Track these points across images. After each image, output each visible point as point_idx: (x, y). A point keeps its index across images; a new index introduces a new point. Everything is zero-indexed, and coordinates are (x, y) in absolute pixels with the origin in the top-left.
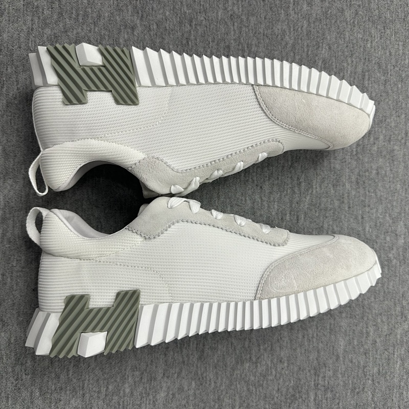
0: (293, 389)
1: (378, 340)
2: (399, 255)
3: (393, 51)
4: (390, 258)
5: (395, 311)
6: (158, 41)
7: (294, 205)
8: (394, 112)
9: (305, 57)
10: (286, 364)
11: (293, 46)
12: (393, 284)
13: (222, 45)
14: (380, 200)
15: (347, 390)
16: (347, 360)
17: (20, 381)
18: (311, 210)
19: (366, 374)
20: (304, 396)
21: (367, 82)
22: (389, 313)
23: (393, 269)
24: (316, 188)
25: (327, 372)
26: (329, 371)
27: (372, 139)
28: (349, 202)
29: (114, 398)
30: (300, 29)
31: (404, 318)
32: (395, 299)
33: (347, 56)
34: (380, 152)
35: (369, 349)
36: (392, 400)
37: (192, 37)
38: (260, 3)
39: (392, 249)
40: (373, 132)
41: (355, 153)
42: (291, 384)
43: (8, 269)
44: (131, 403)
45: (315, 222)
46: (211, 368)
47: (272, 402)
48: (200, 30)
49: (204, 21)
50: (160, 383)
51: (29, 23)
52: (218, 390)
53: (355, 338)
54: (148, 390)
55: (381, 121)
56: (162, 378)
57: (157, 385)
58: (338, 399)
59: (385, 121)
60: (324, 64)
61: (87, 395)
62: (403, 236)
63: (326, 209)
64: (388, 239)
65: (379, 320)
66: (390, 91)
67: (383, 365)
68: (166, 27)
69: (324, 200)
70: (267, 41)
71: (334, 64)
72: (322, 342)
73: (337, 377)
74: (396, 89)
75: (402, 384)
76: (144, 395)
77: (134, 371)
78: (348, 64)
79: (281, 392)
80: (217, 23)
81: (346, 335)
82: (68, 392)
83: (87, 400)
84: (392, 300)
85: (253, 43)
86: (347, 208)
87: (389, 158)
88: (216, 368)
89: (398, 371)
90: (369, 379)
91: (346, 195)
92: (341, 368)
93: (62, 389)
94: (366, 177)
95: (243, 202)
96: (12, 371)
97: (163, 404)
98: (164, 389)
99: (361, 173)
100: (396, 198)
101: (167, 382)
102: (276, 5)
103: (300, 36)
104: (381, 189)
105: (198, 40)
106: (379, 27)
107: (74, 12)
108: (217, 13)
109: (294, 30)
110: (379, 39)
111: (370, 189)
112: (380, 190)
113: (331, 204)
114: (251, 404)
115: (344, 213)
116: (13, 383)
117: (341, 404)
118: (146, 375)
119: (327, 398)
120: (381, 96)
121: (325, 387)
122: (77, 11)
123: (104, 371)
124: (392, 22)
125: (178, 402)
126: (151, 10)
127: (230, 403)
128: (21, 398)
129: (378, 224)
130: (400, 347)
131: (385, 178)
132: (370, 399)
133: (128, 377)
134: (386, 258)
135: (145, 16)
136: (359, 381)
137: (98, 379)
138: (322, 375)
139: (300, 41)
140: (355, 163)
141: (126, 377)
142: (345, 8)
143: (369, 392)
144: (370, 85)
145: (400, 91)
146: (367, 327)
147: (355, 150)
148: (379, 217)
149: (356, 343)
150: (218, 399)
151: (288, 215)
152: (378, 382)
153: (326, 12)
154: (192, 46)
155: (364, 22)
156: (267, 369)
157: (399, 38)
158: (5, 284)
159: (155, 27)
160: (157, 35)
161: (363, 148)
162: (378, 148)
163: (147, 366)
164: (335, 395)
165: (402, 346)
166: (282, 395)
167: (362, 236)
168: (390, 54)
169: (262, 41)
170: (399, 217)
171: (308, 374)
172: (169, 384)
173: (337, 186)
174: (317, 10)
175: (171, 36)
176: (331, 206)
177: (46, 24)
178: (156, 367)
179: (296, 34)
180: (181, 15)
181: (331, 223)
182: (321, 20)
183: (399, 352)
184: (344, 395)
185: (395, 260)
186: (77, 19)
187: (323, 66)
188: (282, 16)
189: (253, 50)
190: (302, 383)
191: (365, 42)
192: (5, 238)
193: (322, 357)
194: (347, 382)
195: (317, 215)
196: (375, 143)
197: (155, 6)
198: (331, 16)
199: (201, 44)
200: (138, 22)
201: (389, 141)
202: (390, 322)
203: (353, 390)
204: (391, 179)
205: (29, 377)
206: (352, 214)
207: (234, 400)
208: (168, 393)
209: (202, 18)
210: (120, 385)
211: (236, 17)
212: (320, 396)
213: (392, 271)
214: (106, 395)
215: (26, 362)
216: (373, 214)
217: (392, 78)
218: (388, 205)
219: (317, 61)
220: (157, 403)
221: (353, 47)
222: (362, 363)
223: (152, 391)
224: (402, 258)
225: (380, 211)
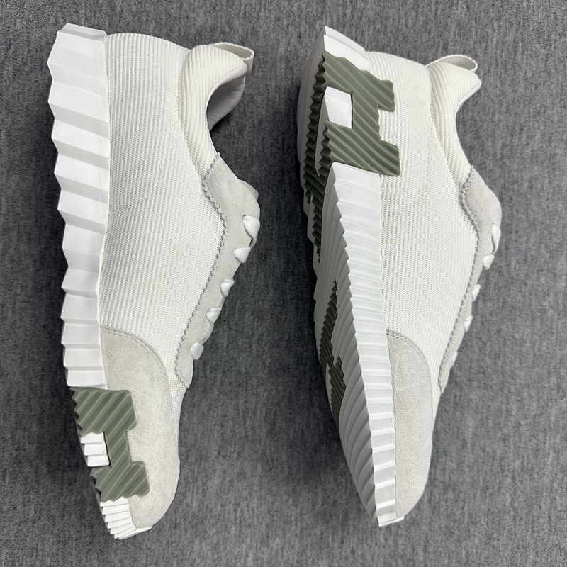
1: (523, 423)
2: (558, 304)
4: (545, 306)
5: (549, 382)
8: (558, 100)
9: (433, 19)
12: (548, 344)
14: (533, 225)
15: (476, 489)
16: (477, 448)
17: (22, 452)
19: (503, 468)
21: (520, 57)
22: (540, 385)
23: (548, 323)
25: (449, 463)
26: (452, 461)
27: (524, 138)
31: (561, 394)
32: (549, 366)
33: (493, 19)
34: (535, 157)
35: (509, 433)
36: (540, 507)
39: (548, 295)
40: (526, 128)
41: (499, 156)
43: (10, 298)
46: (285, 448)
50: (214, 464)
53: (490, 417)
54: (196, 473)
55: (539, 113)
56: (216, 457)
57: (209, 468)
58: (462, 501)
59: (545, 112)
60: (459, 29)
62: (564, 277)
64: (543, 280)
65: (525, 395)
66: (553, 71)
67: (528, 457)
71: (473, 29)
73: (462, 470)
74: (561, 68)
75: (555, 485)
78: (494, 30)
81: (477, 413)
84: (546, 367)
87: (548, 166)
88: (291, 447)
89: (550, 468)
90: (507, 476)
92: (469, 459)
93: (78, 466)
94: (513, 191)
96: (12, 438)
97: (217, 495)
98: (218, 473)
99: (506, 185)
100: (556, 223)
101: (222, 464)
104: (535, 209)
111: (520, 208)
112: (533, 211)
114: (340, 501)
116: (11, 454)
117: (466, 509)
118: (194, 452)
119: (447, 499)
120: (540, 77)
121: (444, 483)
125: (237, 492)
127: (310, 497)
128: (23, 475)
129: (529, 259)
130: (554, 434)
131: (542, 194)
132: (508, 504)
134: (539, 307)
136: (493, 478)
140: (499, 170)
143: (508, 494)
144: (525, 61)
146: (508, 404)
147: (499, 152)
148: (530, 249)
149: (491, 424)
150: (293, 492)
152: (521, 481)
158: (6, 318)
161: (511, 149)
162: (533, 151)
163: (196, 440)
164: (458, 495)
165: (556, 433)
167: (506, 274)
168: (555, 18)
170: (559, 249)
172: (225, 467)
178: (209, 442)
183: (552, 440)
184: (472, 496)
185: (551, 311)
187: (457, 32)
189: (358, 6)
192: (7, 255)
193: (441, 441)
194: (476, 478)
196: (528, 144)
201: (550, 141)
202: (541, 397)
203: (484, 490)
204: (550, 196)
205: (34, 446)
207: (316, 494)
208: (224, 479)
212: (437, 496)
213: (546, 325)
215: (31, 427)
216: (521, 244)
217: (556, 51)
218: (545, 232)
219: (449, 24)
220: (208, 492)
221: (502, 7)
222: (499, 453)
223: (201, 475)
224: (561, 308)
225: (532, 240)
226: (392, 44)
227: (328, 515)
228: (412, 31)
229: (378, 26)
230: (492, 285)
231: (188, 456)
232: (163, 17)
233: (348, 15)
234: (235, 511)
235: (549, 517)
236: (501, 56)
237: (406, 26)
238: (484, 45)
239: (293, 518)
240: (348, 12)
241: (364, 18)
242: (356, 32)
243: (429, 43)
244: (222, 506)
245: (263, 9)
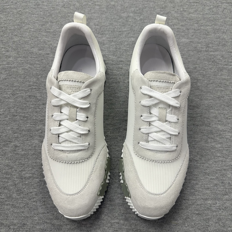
0: (209, 62)
1: (181, 24)
2: (138, 15)
3: (36, 19)
4: (139, 19)
6: (24, 133)
7: (114, 63)
8: (67, 18)
9: (37, 59)
10: (197, 66)
11: (31, 64)
13: (28, 99)
14: (111, 24)
15: (207, 37)
16: (192, 38)
17: (221, 207)
18: (117, 55)
19: (198, 29)
20: (213, 57)
23: (145, 18)
24: (105, 53)
25: (199, 46)
26: (198, 45)
28: (112, 38)
29: (224, 153)
30: (22, 62)
33: (38, 39)
35: (185, 28)
36: (210, 17)
37: (23, 115)
38: (7, 81)
39: (135, 18)
42: (207, 63)
44: (226, 143)
45: (122, 53)
46: (203, 102)
47: (217, 72)
48: (19, 110)
49: (15, 109)
50: (213, 128)
51: (8, 207)
52: (214, 98)
53: (181, 34)
54: (218, 135)
56: (210, 127)
57: (215, 129)
61: (224, 168)
62: (129, 14)
63: (116, 48)
64: (130, 20)
65: (171, 24)
66: (56, 20)
67: (193, 22)
68: (16, 129)
69: (111, 49)
70: (28, 77)
71: (41, 45)
72: (184, 49)
73: (201, 42)
74: (55, 18)
75: (201, 13)
76: (221, 137)
77: (208, 142)
78: (42, 39)
79: (212, 67)
80: (16, 102)
81: (180, 38)
82: (224, 179)
83: (227, 167)
85: (28, 84)
86: (116, 39)
88: (202, 100)
89: (196, 15)
91: (108, 39)
92: (197, 40)
93: (223, 182)
94: (99, 31)
95: (113, 88)
97: (225, 126)
98: (216, 126)
100: (110, 17)
101: (213, 125)
102: (9, 73)
103: (26, 61)
104: (105, 24)
105: (25, 112)
106: (23, 25)
107: (4, 180)
108: (11, 102)
109: (22, 64)
110: (29, 25)
111: (105, 28)
112: (106, 24)
113: (113, 46)
114: (219, 82)
115: (118, 40)
117: (214, 40)
118: (209, 136)
119: (212, 46)
121: (206, 48)
122: (3, 179)
123: (210, 158)
124: (21, 19)
125: (222, 119)
126: (6, 137)
129: (123, 25)
131: (100, 22)
132: (210, 27)
133: (212, 145)
134: (140, 21)
135: (9, 140)
136: (202, 32)
137: (215, 162)
138: (201, 49)
139: (29, 61)
141: (212, 146)
142: (13, 41)
143: (207, 27)
144: (53, 29)
145: (56, 16)
146: (175, 29)
148: (119, 25)
149: (183, 34)
150: (219, 98)
151: (119, 66)
152: (202, 24)
153: (14, 49)
154: (28, 115)
155: (20, 32)
156: (200, 75)
157: (29, 17)
159: (16, 134)
160: (21, 134)
163: (204, 135)
164: (210, 43)
165: (183, 14)
166: (213, 67)
168: (38, 20)
169: (27, 79)
170: (119, 16)
171: (201, 55)
172: (213, 124)
173: (104, 43)
174: (13, 54)
175: (22, 126)
176: (114, 46)
177: (10, 197)
178: (205, 130)
179: (25, 63)
180: (11, 121)
181: (123, 46)
182: (18, 52)
183: (186, 15)
184: (210, 38)
185: (141, 17)
186: (9, 178)
187: (42, 50)
188: (15, 70)
189: (32, 84)
190: (206, 58)
191: (31, 31)
193: (191, 49)
194: (203, 38)
195: (119, 52)
197: (4, 135)
198: (17, 47)
199: (27, 110)
200: (12, 144)
203: (207, 35)
204: (100, 19)
205: (217, 202)
206: (118, 36)
207: (218, 90)
208: (218, 124)
209: (13, 110)
210: (217, 150)
211: (13, 93)
212: (211, 50)
214: (223, 157)
216: (118, 27)
217: (49, 20)
218: (113, 20)
219: (39, 53)
220: (224, 130)
221: (33, 37)
222: (193, 31)
223: (218, 132)
224: (139, 14)
225: (116, 24)
226: (46, 72)
227: (225, 85)
228: (42, 65)
229: (40, 77)
230: (133, 36)
231: (212, 138)
232: (34, 156)
233: (35, 87)
234: (230, 119)
235: (213, 15)
236: (51, 36)
237: (40, 67)
238: (47, 42)
239: (229, 98)
240: (34, 87)
241: (36, 82)
242: (42, 84)
243: (46, 59)
244: (229, 124)
245: (32, 118)
